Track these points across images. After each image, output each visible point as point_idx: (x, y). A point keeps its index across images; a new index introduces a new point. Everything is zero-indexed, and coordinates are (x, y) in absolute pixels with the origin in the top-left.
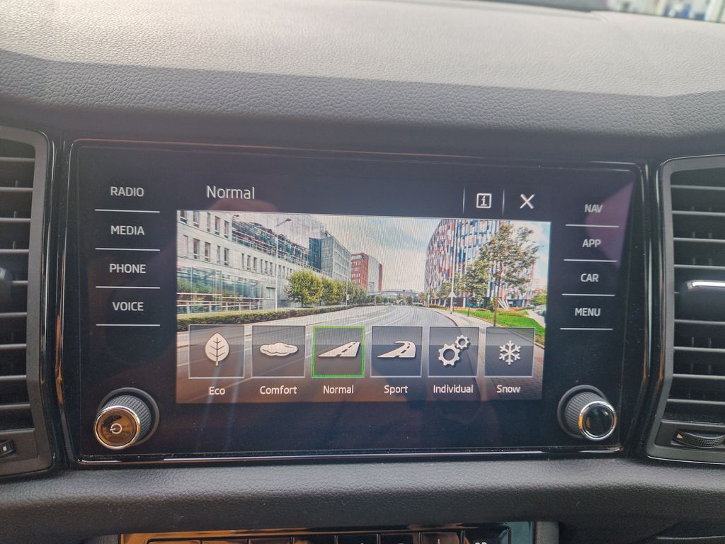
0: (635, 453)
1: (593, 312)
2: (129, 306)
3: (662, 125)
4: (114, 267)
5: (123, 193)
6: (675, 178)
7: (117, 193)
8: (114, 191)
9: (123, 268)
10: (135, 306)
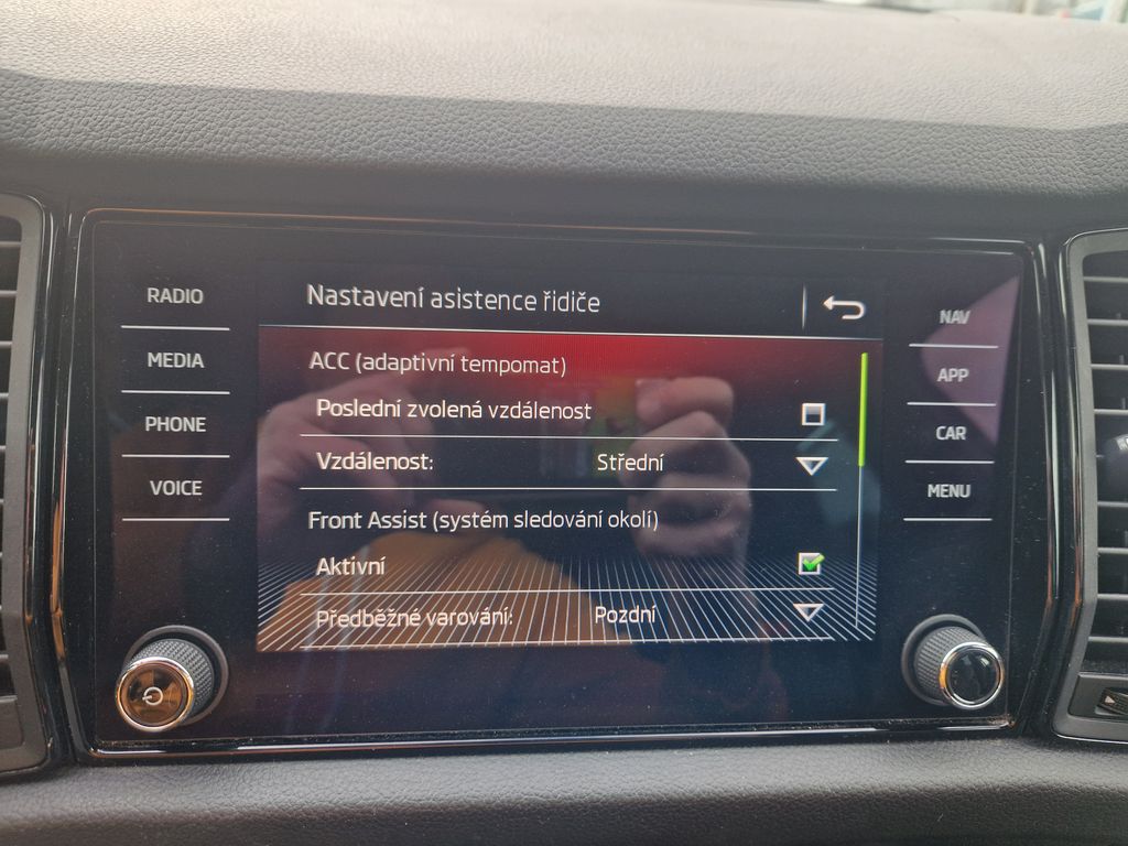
0: (1036, 730)
1: (957, 491)
2: (178, 488)
3: (1069, 176)
4: (153, 422)
5: (169, 298)
6: (1090, 266)
7: (159, 298)
8: (153, 295)
9: (168, 424)
10: (188, 488)
